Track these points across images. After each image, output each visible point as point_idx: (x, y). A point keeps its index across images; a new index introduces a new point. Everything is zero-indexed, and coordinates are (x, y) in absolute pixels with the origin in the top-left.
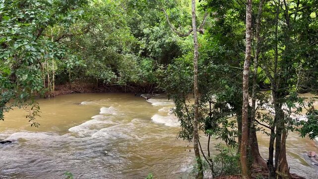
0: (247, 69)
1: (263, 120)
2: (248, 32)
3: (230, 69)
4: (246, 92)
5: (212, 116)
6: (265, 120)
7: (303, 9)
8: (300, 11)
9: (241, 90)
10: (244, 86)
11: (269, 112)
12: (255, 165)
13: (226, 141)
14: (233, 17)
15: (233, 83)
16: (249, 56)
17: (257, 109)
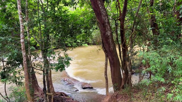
0: (23, 38)
1: (37, 67)
2: (20, 16)
3: (12, 39)
4: (24, 52)
5: (5, 70)
6: (38, 66)
7: (50, 5)
8: (49, 6)
9: (21, 51)
10: (22, 49)
11: (39, 62)
12: (37, 93)
13: (17, 84)
14: (12, 7)
15: (15, 47)
16: (23, 31)
17: (32, 61)
